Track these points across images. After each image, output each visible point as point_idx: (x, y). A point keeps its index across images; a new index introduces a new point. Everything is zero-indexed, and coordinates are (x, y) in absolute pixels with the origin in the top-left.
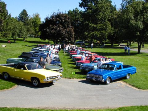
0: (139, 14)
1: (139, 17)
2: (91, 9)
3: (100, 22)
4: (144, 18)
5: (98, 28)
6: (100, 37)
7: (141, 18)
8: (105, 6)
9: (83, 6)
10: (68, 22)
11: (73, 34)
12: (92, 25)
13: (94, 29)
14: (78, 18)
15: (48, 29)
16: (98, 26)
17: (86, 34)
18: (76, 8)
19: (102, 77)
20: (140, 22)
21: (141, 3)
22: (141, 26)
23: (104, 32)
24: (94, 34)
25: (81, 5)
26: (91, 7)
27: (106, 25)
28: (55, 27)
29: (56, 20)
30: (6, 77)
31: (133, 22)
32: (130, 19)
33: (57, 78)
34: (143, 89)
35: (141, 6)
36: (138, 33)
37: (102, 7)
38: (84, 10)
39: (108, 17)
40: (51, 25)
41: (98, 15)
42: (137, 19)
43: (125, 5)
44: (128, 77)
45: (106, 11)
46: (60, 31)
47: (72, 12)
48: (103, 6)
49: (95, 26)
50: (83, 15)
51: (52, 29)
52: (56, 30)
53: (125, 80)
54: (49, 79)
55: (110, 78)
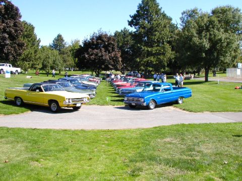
0: (204, 29)
1: (203, 34)
2: (144, 28)
3: (156, 44)
4: (210, 35)
5: (154, 52)
6: (157, 64)
7: (206, 35)
8: (163, 23)
9: (134, 25)
10: (113, 45)
11: (120, 59)
12: (146, 49)
13: (149, 54)
14: (127, 41)
15: (87, 54)
16: (154, 50)
17: (139, 60)
18: (125, 28)
19: (143, 100)
20: (205, 40)
21: (207, 16)
22: (207, 45)
23: (161, 57)
24: (148, 61)
25: (131, 23)
26: (143, 25)
27: (164, 48)
28: (95, 51)
29: (97, 42)
30: (19, 103)
31: (196, 40)
32: (192, 36)
33: (83, 100)
34: (195, 112)
35: (206, 20)
36: (204, 54)
37: (158, 25)
38: (135, 30)
39: (167, 38)
40: (90, 50)
41: (153, 35)
42: (201, 36)
43: (185, 19)
44: (180, 102)
45: (163, 30)
46: (102, 56)
47: (120, 33)
48: (160, 23)
49: (150, 49)
50: (134, 36)
51: (92, 55)
52: (96, 55)
53: (176, 105)
54: (71, 101)
55: (154, 100)
